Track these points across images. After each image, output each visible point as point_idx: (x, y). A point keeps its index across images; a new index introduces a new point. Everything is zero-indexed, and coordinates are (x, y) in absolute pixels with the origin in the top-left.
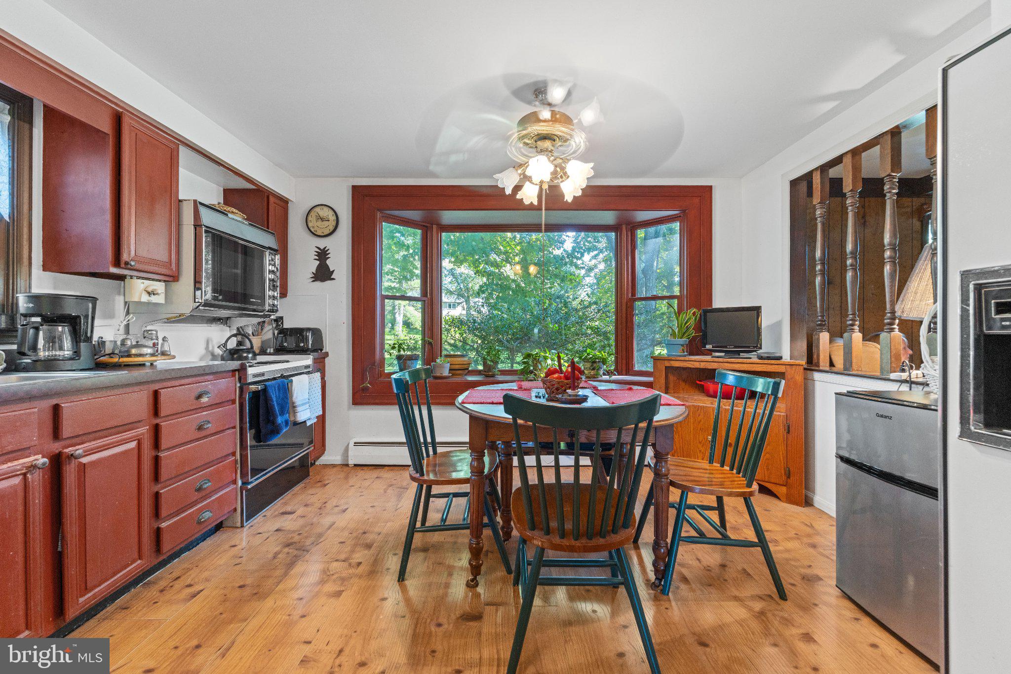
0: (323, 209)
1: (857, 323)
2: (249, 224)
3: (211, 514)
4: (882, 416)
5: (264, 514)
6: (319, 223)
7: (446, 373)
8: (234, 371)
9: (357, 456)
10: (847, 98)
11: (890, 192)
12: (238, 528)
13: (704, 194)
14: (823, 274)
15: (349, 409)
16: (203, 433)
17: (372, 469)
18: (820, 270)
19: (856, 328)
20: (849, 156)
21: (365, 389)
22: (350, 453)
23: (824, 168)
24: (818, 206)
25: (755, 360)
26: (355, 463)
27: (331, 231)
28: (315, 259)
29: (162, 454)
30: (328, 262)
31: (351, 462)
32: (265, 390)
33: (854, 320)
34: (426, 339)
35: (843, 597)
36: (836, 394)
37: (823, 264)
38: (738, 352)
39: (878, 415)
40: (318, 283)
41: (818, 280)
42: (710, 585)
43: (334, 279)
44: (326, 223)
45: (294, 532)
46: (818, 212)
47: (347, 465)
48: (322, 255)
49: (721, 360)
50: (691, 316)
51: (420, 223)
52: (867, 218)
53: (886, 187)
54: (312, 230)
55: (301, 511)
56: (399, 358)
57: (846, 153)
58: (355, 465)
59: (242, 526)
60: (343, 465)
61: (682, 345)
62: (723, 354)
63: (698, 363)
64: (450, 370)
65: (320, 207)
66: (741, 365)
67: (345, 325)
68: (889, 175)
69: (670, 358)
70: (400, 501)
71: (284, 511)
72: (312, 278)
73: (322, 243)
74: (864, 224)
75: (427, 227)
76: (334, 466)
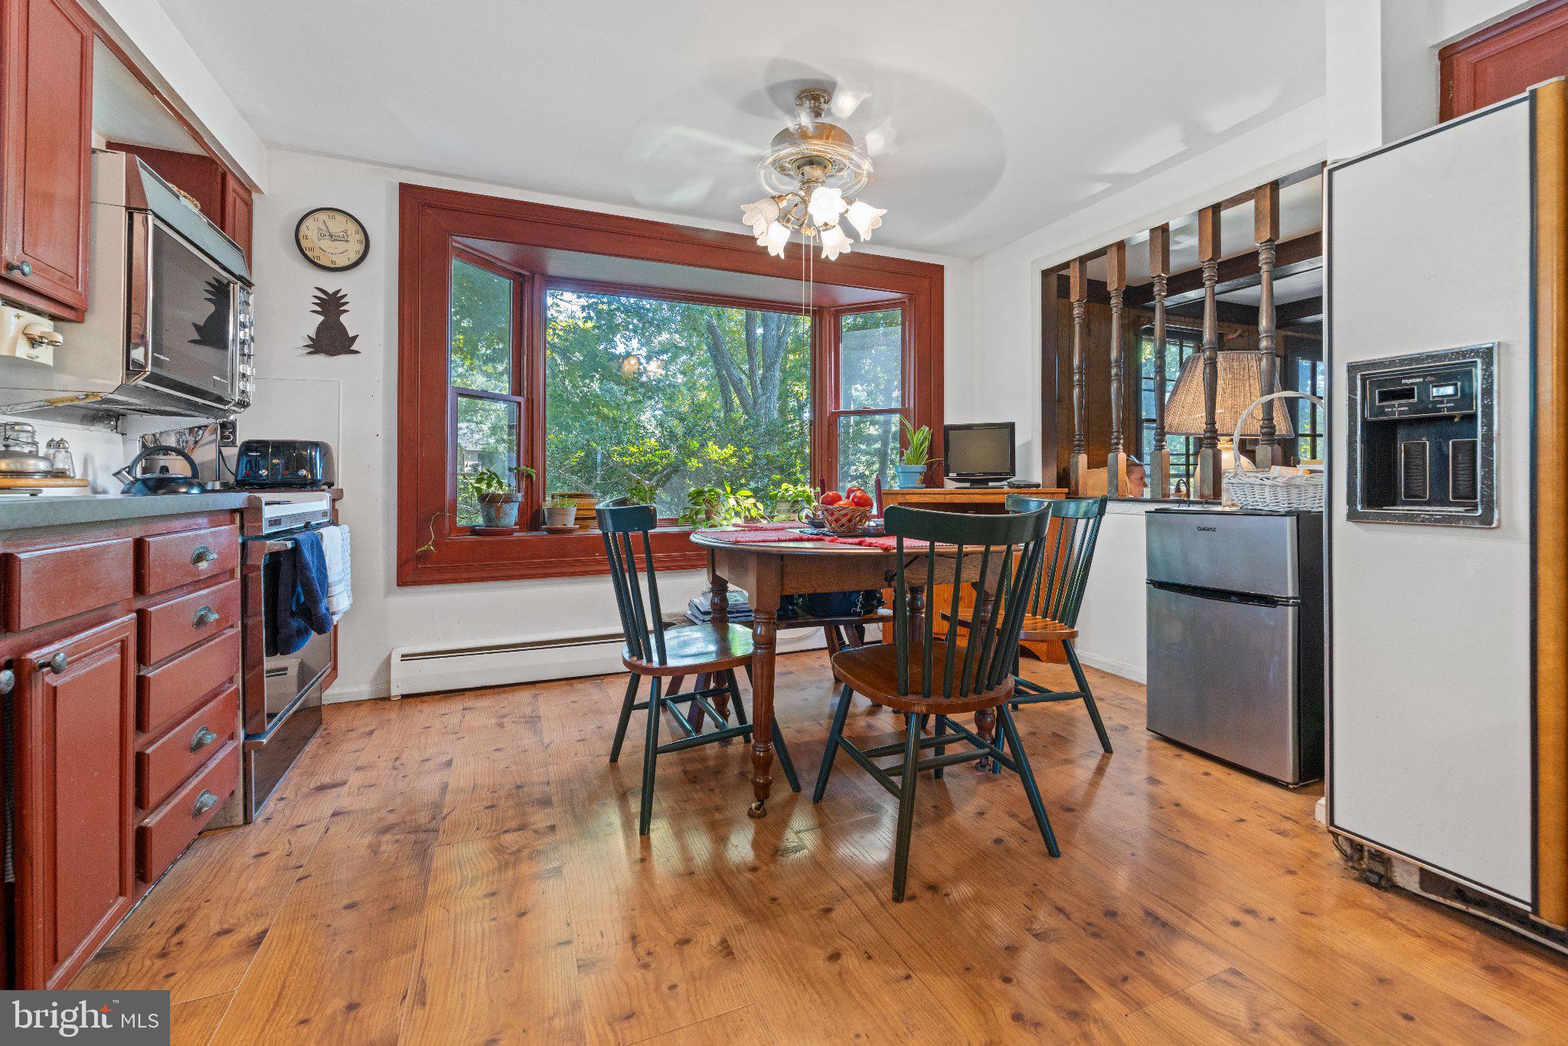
0: (333, 217)
1: (1122, 441)
2: (209, 224)
3: (215, 798)
4: (1204, 529)
5: (277, 796)
6: (326, 244)
7: (571, 523)
8: (233, 511)
9: (405, 679)
10: (1121, 181)
11: (1159, 294)
12: (239, 826)
13: (934, 274)
14: (1080, 385)
15: (388, 593)
16: (205, 632)
17: (440, 700)
18: (1079, 381)
19: (1120, 446)
20: (1115, 249)
21: (424, 557)
22: (393, 676)
23: (1083, 260)
24: (1076, 305)
25: (1006, 489)
26: (405, 693)
27: (351, 262)
28: (314, 312)
29: (151, 673)
30: (343, 318)
31: (396, 691)
32: (296, 551)
33: (1118, 438)
34: (523, 467)
35: (1157, 739)
36: (1146, 512)
37: (1081, 373)
38: (986, 482)
39: (1200, 529)
40: (321, 359)
41: (1076, 391)
42: (1034, 755)
43: (356, 352)
44: (342, 246)
45: (379, 809)
46: (1076, 312)
47: (388, 699)
48: (331, 305)
49: (966, 491)
50: (921, 435)
51: (508, 267)
52: (1092, 327)
53: (1156, 289)
54: (310, 254)
55: (355, 779)
56: (483, 498)
57: (1111, 246)
58: (404, 697)
59: (247, 820)
60: (375, 699)
61: (921, 473)
62: (968, 485)
63: (942, 496)
64: (576, 519)
65: (328, 212)
66: (996, 496)
67: (380, 439)
68: (1159, 276)
69: (906, 491)
70: (541, 733)
71: (318, 784)
72: (307, 346)
73: (332, 283)
74: (1089, 333)
75: (523, 276)
76: (358, 703)
